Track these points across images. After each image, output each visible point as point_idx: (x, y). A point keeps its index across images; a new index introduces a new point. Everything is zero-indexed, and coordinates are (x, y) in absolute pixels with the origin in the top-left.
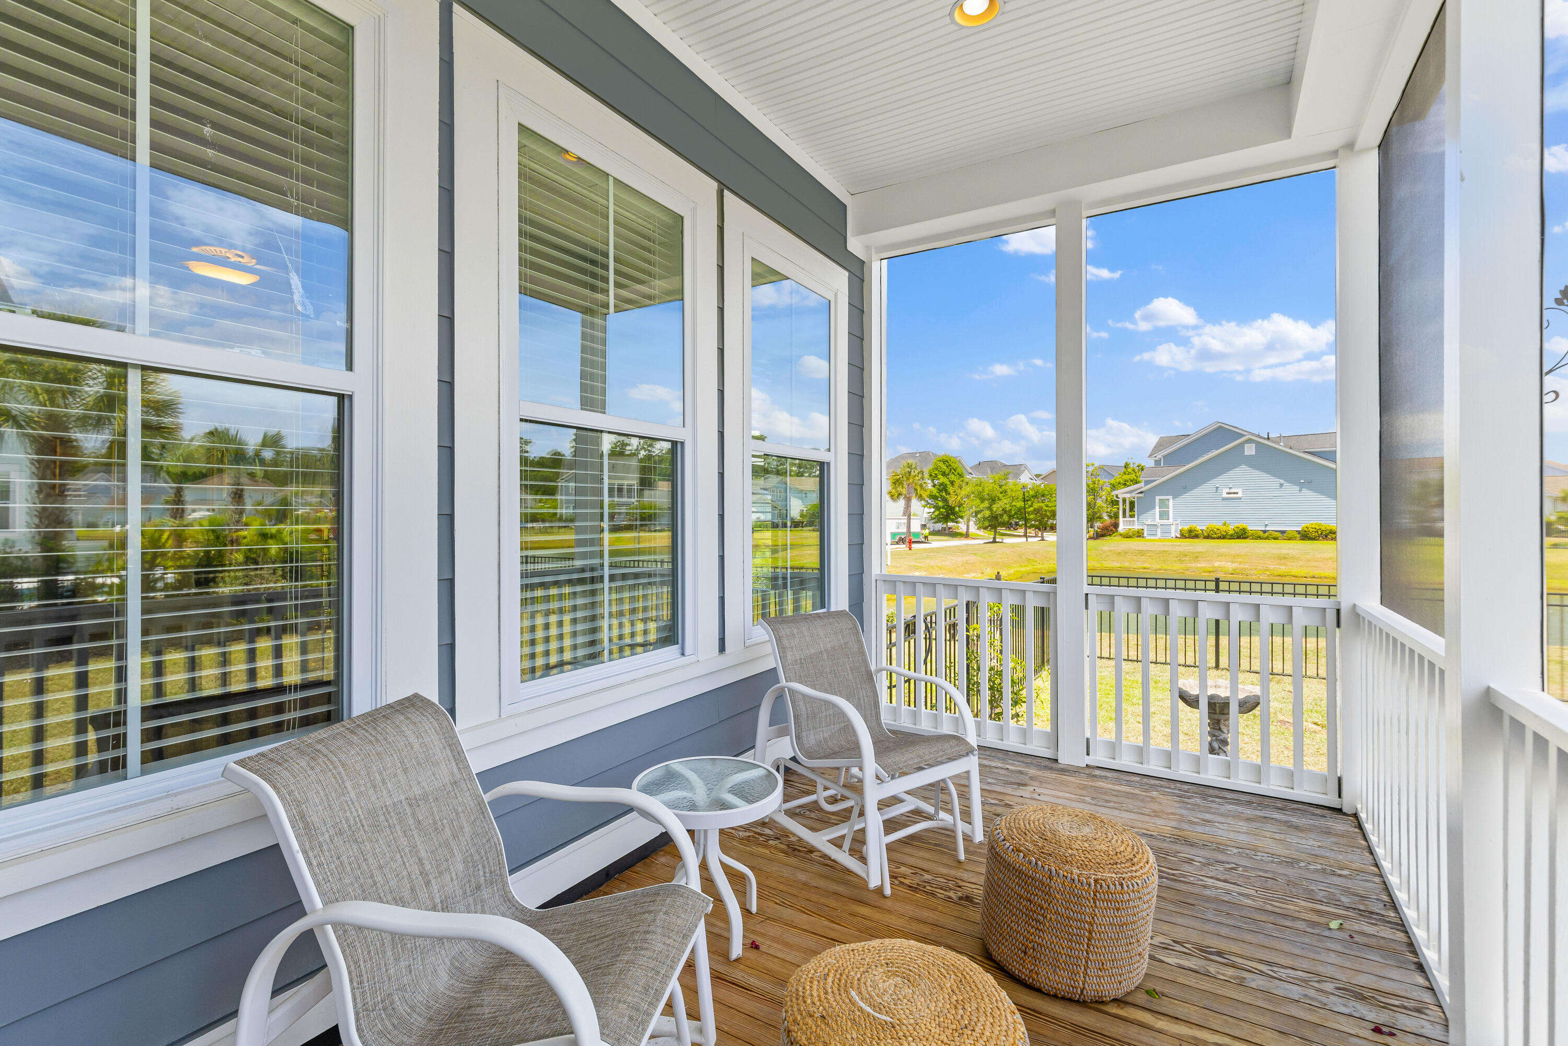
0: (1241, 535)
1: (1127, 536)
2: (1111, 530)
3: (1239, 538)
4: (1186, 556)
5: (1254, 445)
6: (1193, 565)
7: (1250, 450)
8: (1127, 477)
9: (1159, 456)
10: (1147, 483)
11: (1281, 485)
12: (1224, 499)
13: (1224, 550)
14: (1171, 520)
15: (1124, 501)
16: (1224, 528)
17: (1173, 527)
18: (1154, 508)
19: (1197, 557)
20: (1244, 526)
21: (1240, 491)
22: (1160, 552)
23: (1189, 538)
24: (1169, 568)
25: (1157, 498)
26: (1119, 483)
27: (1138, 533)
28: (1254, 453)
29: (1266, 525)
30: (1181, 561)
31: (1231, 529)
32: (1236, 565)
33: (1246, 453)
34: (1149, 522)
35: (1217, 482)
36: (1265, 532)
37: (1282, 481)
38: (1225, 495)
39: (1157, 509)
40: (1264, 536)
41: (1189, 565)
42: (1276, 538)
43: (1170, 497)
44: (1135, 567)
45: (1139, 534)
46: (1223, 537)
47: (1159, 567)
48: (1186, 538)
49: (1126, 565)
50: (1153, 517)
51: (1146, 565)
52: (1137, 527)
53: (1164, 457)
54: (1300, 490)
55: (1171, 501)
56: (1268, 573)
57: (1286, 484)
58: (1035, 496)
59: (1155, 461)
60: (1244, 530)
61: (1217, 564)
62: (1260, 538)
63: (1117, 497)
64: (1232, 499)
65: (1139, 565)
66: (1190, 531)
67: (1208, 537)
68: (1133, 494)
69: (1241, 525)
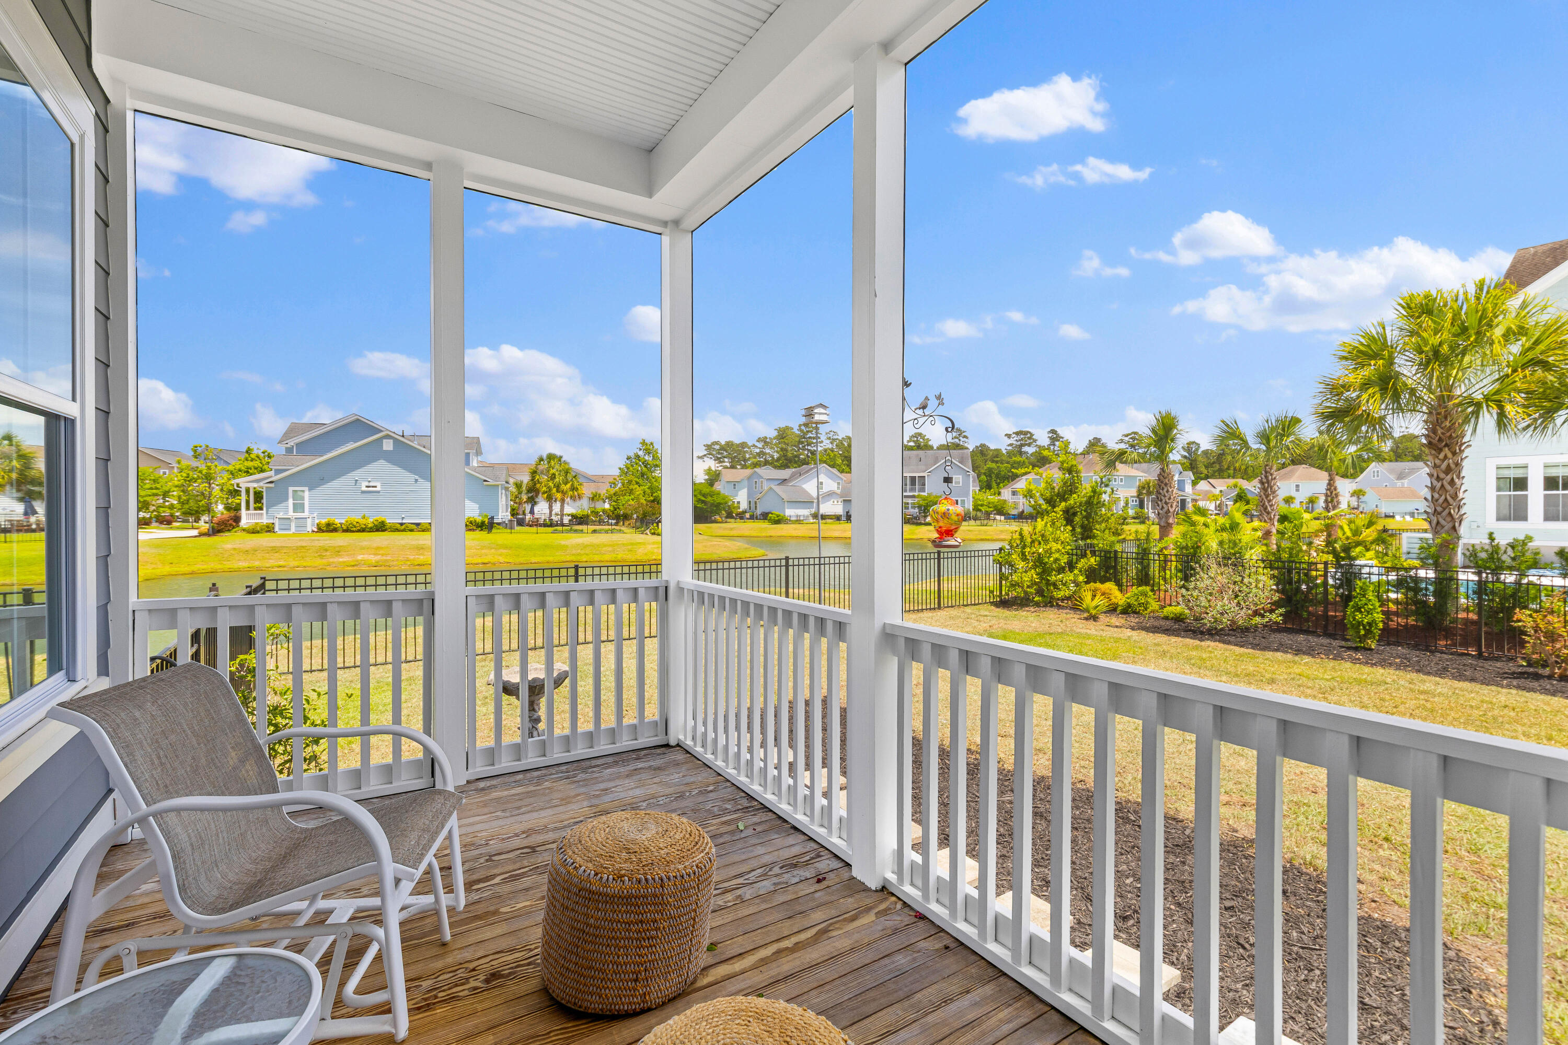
0: (380, 527)
1: (250, 531)
2: (233, 525)
3: (377, 530)
4: (326, 550)
5: (390, 441)
6: (335, 560)
7: (387, 445)
8: (250, 464)
9: (292, 443)
10: (278, 472)
11: (416, 481)
12: (363, 492)
13: (365, 543)
14: (306, 514)
15: (248, 491)
16: (364, 521)
17: (309, 521)
18: (287, 499)
19: (337, 551)
20: (383, 519)
21: (378, 484)
22: (294, 548)
23: (327, 531)
25: (291, 489)
26: (240, 471)
27: (268, 527)
28: (390, 449)
29: (404, 518)
30: (321, 557)
31: (370, 522)
32: (378, 557)
33: (385, 448)
34: (281, 515)
35: (356, 474)
36: (401, 524)
37: (417, 477)
38: (364, 489)
39: (291, 501)
40: (402, 528)
41: (331, 560)
42: (411, 531)
43: (306, 489)
45: (270, 529)
46: (363, 530)
48: (323, 531)
50: (287, 509)
51: (278, 562)
52: (263, 521)
53: (297, 445)
55: (306, 493)
57: (420, 480)
59: (286, 448)
60: (383, 523)
61: (359, 557)
62: (397, 530)
63: (238, 485)
64: (371, 492)
65: (272, 563)
66: (328, 525)
67: (347, 530)
68: (261, 484)
69: (380, 519)
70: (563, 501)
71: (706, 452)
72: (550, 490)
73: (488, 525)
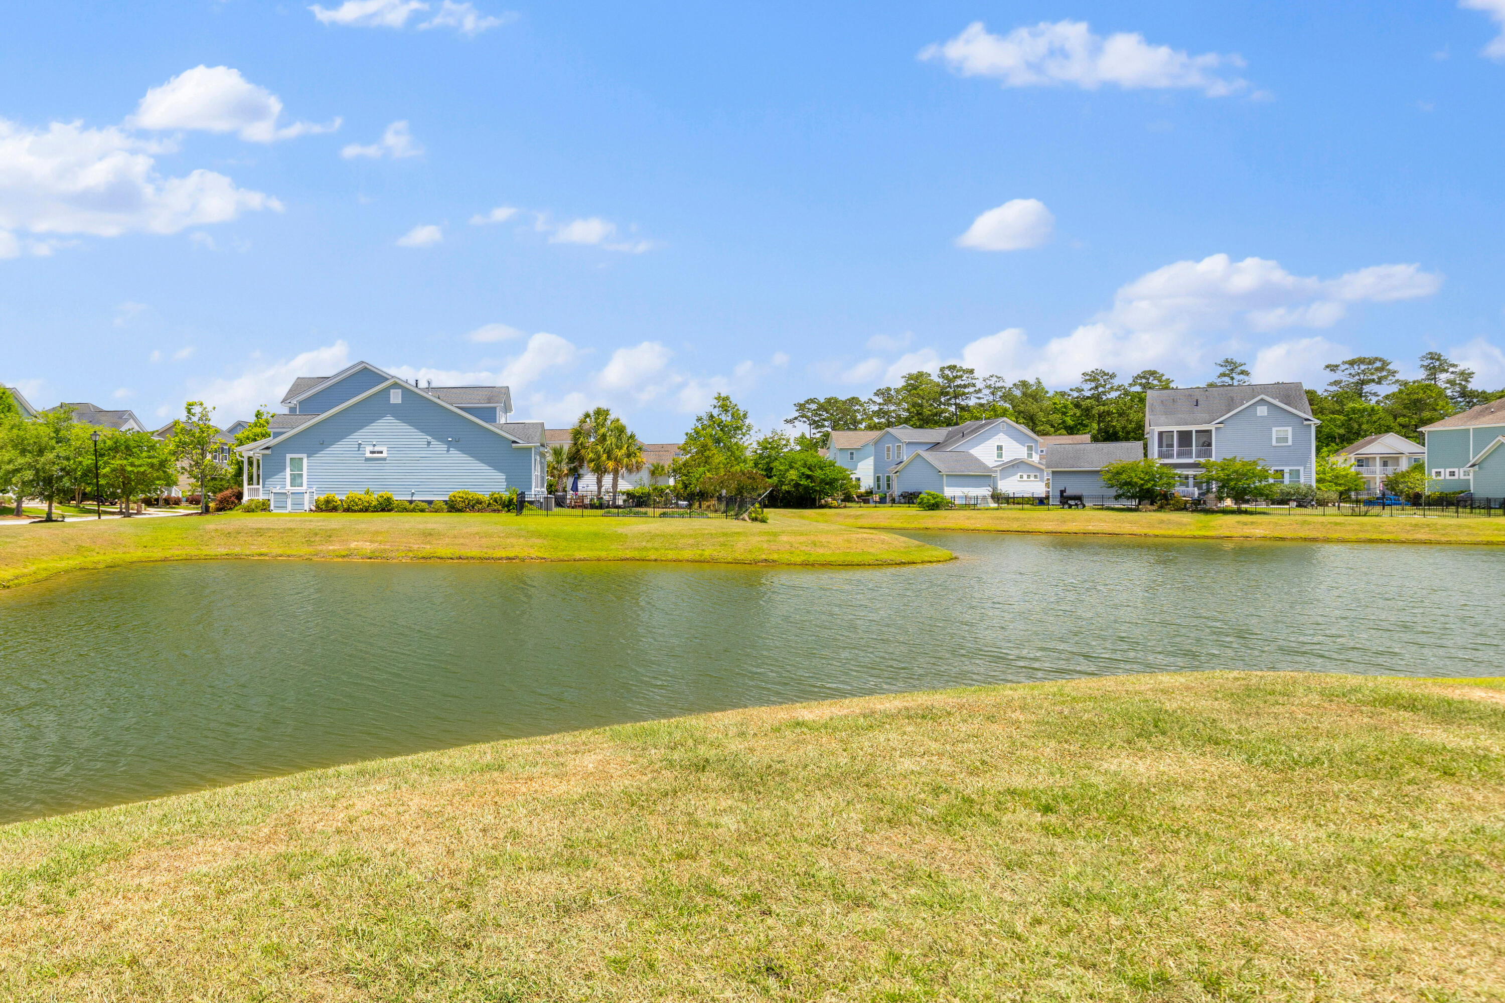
0: (386, 506)
1: (249, 510)
2: (233, 502)
3: (383, 510)
4: (316, 534)
5: (400, 391)
6: (324, 548)
7: (396, 397)
9: (295, 401)
10: (276, 435)
11: (429, 443)
12: (367, 459)
13: (363, 526)
14: (305, 487)
16: (367, 498)
17: (307, 496)
18: (284, 469)
19: (329, 536)
20: (389, 494)
21: (384, 449)
22: (285, 530)
23: (327, 511)
24: (294, 553)
25: (289, 456)
26: (248, 438)
27: (263, 504)
28: (400, 402)
29: (413, 494)
30: (309, 543)
31: (374, 499)
32: (375, 546)
33: (393, 401)
34: (277, 490)
35: (358, 436)
36: (411, 502)
37: (430, 440)
38: (368, 455)
39: (287, 472)
40: (411, 507)
41: (320, 548)
42: (422, 511)
43: (304, 456)
44: (248, 552)
45: (264, 507)
46: (366, 510)
47: (280, 551)
48: (322, 510)
49: (237, 550)
50: (283, 483)
51: (263, 551)
52: (261, 497)
53: (300, 403)
54: (448, 451)
55: (305, 461)
56: (411, 554)
57: (434, 442)
58: (115, 449)
59: (290, 408)
60: (388, 500)
61: (353, 545)
62: (405, 510)
64: (375, 460)
65: (254, 550)
66: (328, 502)
67: (348, 510)
68: (258, 451)
69: (386, 494)
70: (616, 472)
71: (797, 414)
72: (599, 457)
73: (517, 505)
